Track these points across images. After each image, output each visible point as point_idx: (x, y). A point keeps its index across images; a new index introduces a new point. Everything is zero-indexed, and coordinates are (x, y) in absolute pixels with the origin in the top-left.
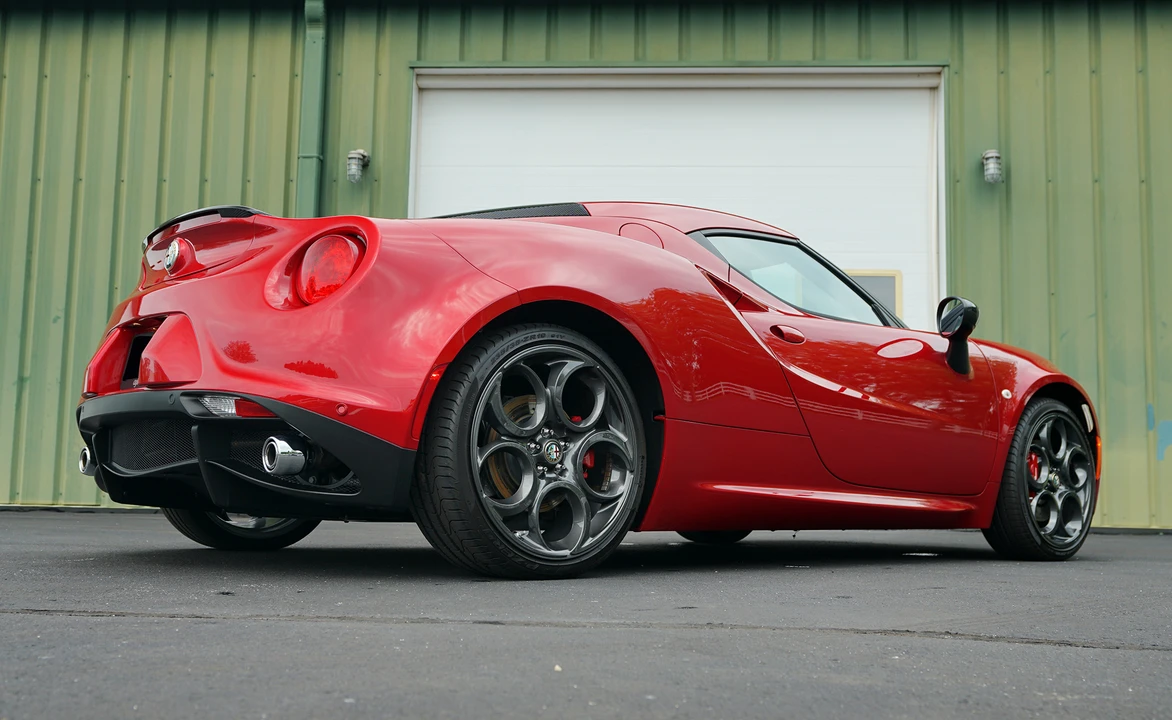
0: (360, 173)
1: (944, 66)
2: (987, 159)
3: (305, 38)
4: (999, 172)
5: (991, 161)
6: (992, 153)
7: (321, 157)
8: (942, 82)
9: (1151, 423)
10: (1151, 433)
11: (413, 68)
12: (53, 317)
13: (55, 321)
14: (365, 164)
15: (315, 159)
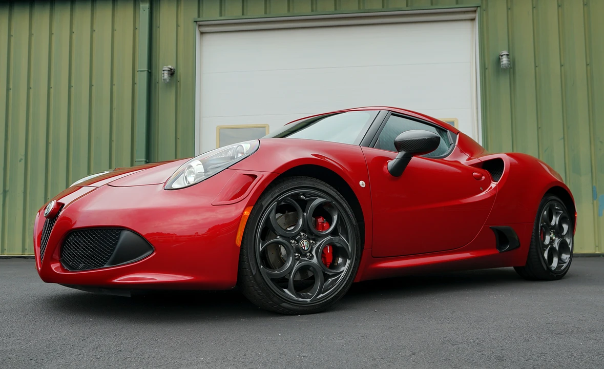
0: (170, 78)
1: (477, 7)
2: (502, 56)
3: (140, 9)
4: (509, 63)
5: (504, 57)
6: (505, 52)
7: (150, 71)
8: (477, 16)
9: (595, 196)
10: (595, 202)
11: (196, 22)
12: (19, 159)
13: (20, 161)
14: (172, 73)
15: (146, 72)
